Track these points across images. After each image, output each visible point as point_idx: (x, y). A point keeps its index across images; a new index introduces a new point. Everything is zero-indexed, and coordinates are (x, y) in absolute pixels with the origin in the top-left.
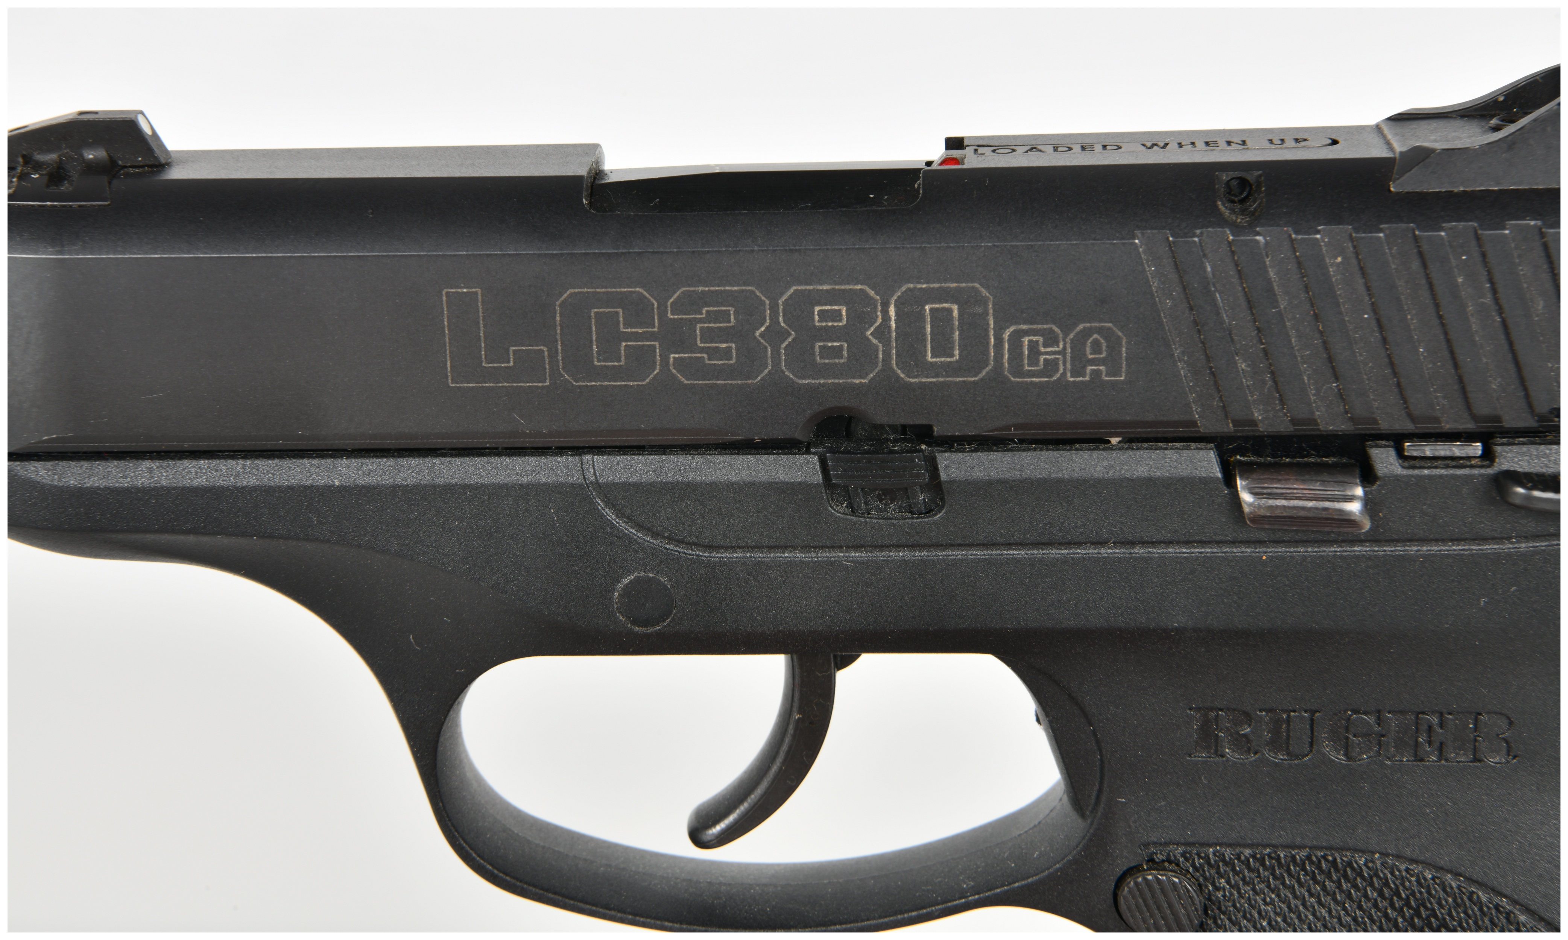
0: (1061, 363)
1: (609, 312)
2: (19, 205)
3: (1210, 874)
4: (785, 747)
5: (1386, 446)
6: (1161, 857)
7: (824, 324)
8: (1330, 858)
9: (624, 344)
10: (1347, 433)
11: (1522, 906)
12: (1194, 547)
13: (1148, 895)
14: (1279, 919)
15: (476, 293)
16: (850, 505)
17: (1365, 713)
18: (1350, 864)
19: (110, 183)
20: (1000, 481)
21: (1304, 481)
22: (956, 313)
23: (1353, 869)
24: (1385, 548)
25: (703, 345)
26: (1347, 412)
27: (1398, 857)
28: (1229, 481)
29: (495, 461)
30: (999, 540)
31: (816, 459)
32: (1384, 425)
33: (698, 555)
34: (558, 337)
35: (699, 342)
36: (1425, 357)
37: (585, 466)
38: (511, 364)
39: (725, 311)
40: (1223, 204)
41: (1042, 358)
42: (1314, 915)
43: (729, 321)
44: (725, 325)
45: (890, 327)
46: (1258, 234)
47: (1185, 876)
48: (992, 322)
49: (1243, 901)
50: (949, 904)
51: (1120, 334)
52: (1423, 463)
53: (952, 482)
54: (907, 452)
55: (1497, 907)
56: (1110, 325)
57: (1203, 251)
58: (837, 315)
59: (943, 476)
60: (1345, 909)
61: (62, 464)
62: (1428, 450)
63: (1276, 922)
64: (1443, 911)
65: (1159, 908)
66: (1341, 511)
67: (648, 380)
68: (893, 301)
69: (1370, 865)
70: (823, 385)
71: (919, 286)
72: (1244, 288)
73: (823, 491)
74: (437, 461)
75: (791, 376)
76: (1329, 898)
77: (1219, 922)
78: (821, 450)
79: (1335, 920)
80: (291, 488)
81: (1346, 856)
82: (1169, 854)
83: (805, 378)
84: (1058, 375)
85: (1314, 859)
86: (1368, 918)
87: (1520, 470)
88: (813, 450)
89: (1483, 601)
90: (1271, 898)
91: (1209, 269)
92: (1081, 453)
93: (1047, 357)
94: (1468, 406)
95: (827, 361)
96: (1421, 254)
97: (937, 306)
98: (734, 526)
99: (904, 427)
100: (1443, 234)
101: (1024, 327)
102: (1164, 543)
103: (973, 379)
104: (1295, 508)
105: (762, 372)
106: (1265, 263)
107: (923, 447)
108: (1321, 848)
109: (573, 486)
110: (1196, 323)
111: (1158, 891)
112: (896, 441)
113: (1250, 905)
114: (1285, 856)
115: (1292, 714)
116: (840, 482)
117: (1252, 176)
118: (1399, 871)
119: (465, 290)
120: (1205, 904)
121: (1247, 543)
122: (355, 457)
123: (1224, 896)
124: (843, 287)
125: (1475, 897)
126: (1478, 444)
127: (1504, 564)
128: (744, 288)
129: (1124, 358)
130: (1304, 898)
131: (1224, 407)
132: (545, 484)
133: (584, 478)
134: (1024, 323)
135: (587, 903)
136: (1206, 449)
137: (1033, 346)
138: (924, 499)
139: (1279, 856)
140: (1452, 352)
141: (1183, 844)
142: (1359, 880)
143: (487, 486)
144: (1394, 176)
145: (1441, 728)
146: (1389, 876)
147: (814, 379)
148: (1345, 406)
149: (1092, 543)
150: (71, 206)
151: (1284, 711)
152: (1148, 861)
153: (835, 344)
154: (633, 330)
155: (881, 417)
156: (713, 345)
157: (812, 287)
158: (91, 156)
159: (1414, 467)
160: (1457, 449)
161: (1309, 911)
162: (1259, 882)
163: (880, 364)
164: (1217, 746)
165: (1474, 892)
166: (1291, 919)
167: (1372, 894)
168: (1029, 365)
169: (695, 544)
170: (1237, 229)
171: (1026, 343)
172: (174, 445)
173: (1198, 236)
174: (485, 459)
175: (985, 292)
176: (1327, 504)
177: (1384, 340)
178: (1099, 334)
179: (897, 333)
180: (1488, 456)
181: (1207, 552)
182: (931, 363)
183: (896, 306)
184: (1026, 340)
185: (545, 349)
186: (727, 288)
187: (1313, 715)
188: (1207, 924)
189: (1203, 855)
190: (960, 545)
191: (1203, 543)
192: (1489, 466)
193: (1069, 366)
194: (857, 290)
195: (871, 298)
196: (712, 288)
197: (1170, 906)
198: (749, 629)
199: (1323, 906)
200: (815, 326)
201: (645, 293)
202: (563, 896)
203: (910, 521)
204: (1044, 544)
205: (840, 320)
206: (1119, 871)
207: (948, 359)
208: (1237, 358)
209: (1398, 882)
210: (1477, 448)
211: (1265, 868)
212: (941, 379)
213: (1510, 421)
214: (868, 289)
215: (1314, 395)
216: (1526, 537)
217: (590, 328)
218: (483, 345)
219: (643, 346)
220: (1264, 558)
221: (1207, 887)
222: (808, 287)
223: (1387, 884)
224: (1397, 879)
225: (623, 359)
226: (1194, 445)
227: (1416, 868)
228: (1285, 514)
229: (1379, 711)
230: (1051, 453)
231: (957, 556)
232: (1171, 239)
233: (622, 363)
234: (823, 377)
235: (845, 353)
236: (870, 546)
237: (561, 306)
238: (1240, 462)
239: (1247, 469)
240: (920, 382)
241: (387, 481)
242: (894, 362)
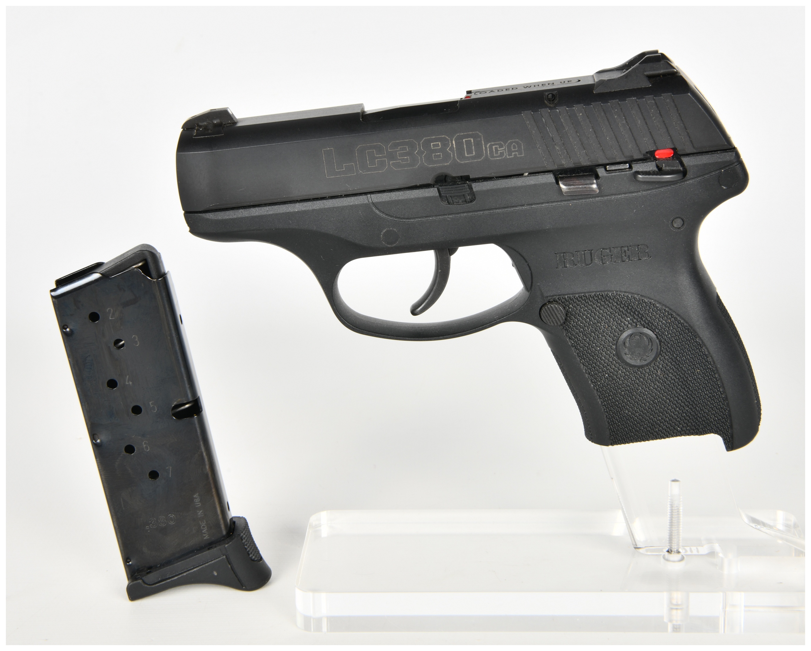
0: (505, 152)
1: (372, 151)
2: (198, 138)
3: (567, 304)
4: (437, 281)
5: (601, 168)
6: (552, 300)
7: (434, 148)
8: (601, 294)
9: (376, 160)
10: (590, 165)
11: (657, 301)
12: (550, 204)
13: (549, 312)
14: (589, 315)
15: (332, 149)
16: (448, 202)
17: (606, 249)
18: (607, 295)
19: (223, 129)
20: (492, 190)
21: (578, 180)
22: (472, 141)
23: (608, 297)
24: (605, 198)
25: (399, 158)
26: (589, 159)
27: (621, 291)
28: (557, 183)
29: (342, 199)
30: (493, 208)
31: (436, 189)
32: (601, 162)
33: (404, 222)
34: (357, 160)
35: (398, 157)
36: (609, 141)
37: (369, 198)
38: (344, 169)
39: (405, 147)
40: (547, 102)
41: (499, 152)
42: (599, 313)
43: (407, 150)
44: (406, 151)
45: (454, 147)
46: (557, 109)
47: (559, 305)
48: (483, 143)
49: (577, 311)
50: (491, 323)
51: (521, 142)
52: (613, 172)
53: (477, 191)
54: (463, 184)
55: (650, 303)
56: (517, 140)
57: (542, 115)
58: (438, 145)
59: (474, 190)
60: (607, 310)
61: (217, 213)
62: (613, 168)
63: (588, 316)
64: (635, 306)
65: (552, 315)
66: (590, 188)
67: (384, 170)
68: (454, 139)
69: (613, 295)
70: (436, 166)
71: (461, 134)
72: (555, 125)
73: (439, 198)
74: (325, 201)
75: (426, 164)
76: (603, 307)
77: (571, 318)
78: (437, 186)
79: (605, 314)
80: (283, 213)
81: (606, 293)
82: (554, 299)
83: (430, 165)
84: (504, 156)
85: (596, 295)
86: (615, 312)
87: (640, 171)
88: (435, 186)
89: (634, 211)
90: (586, 309)
91: (544, 121)
92: (514, 179)
93: (501, 151)
94: (623, 154)
95: (436, 159)
96: (603, 110)
97: (467, 139)
98: (414, 211)
99: (461, 176)
100: (609, 104)
101: (493, 143)
102: (541, 203)
103: (479, 160)
104: (576, 188)
105: (418, 164)
106: (560, 117)
107: (467, 182)
108: (598, 292)
109: (366, 204)
110: (542, 137)
111: (552, 311)
112: (459, 181)
113: (580, 312)
114: (588, 295)
115: (585, 252)
116: (444, 195)
117: (554, 93)
118: (622, 296)
119: (329, 149)
120: (566, 313)
121: (565, 201)
122: (301, 202)
123: (572, 310)
124: (439, 137)
125: (644, 300)
126: (628, 164)
127: (639, 199)
128: (410, 140)
129: (523, 149)
130: (595, 308)
131: (553, 161)
132: (357, 205)
133: (369, 202)
134: (493, 142)
135: (382, 334)
136: (550, 174)
137: (496, 148)
138: (469, 198)
139: (586, 296)
140: (616, 138)
141: (558, 295)
142: (610, 300)
143: (340, 207)
144: (595, 89)
145: (628, 251)
146: (618, 297)
147: (433, 165)
148: (588, 157)
149: (520, 206)
150: (213, 137)
151: (583, 251)
152: (548, 302)
153: (438, 154)
154: (379, 156)
155: (454, 175)
156: (403, 158)
157: (429, 138)
158: (215, 122)
159: (610, 173)
160: (621, 167)
161: (597, 312)
162: (581, 305)
163: (452, 158)
164: (564, 264)
165: (643, 299)
166: (592, 315)
167: (615, 304)
168: (495, 154)
169: (404, 218)
170: (551, 108)
171: (494, 148)
172: (248, 204)
173: (540, 111)
174: (339, 199)
175: (480, 134)
176: (585, 186)
177: (597, 137)
178: (515, 143)
179: (456, 149)
180: (631, 167)
181: (554, 205)
182: (467, 157)
183: (455, 140)
184: (494, 147)
185: (353, 164)
186: (405, 140)
187: (591, 251)
188: (568, 319)
189: (564, 298)
190: (481, 210)
191: (552, 202)
192: (631, 171)
193: (507, 153)
194: (443, 137)
195: (447, 139)
196: (400, 141)
197: (556, 314)
198: (422, 242)
199: (601, 310)
200: (432, 149)
201: (381, 144)
202: (375, 333)
203: (466, 205)
204: (506, 207)
205: (439, 147)
206: (540, 306)
207: (472, 155)
208: (555, 146)
209: (621, 299)
210: (627, 166)
211: (583, 300)
212: (470, 161)
213: (636, 157)
214: (446, 137)
215: (579, 155)
216: (644, 190)
217: (366, 156)
218: (335, 165)
219: (382, 160)
220: (570, 205)
221: (566, 308)
222: (428, 138)
223: (618, 300)
224: (621, 298)
225: (377, 164)
226: (546, 173)
227: (626, 294)
228: (574, 190)
229: (610, 248)
230: (505, 180)
231: (481, 213)
232: (532, 113)
233: (376, 166)
234: (436, 164)
235: (441, 156)
236: (455, 213)
237: (357, 151)
238: (560, 177)
239: (562, 179)
240: (464, 163)
241: (311, 208)
242: (456, 157)
